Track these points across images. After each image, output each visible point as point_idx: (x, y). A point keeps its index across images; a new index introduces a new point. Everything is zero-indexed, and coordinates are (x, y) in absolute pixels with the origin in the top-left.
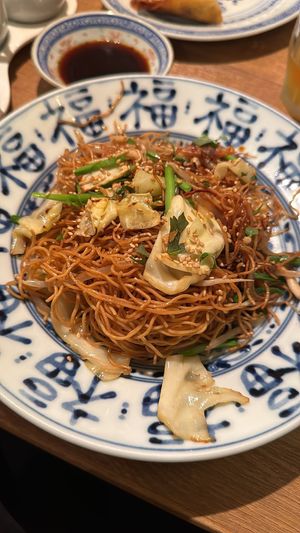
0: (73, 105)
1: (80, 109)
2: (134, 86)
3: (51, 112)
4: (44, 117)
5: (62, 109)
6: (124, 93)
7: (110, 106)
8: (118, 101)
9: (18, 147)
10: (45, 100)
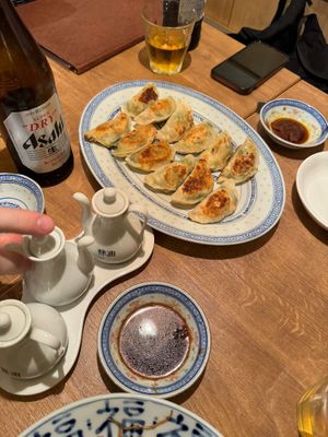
0: (126, 410)
1: (130, 415)
2: (180, 418)
3: (108, 410)
4: (100, 412)
5: (116, 410)
6: (170, 419)
7: (155, 423)
8: (162, 422)
9: (69, 430)
10: (107, 399)
